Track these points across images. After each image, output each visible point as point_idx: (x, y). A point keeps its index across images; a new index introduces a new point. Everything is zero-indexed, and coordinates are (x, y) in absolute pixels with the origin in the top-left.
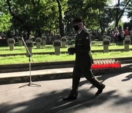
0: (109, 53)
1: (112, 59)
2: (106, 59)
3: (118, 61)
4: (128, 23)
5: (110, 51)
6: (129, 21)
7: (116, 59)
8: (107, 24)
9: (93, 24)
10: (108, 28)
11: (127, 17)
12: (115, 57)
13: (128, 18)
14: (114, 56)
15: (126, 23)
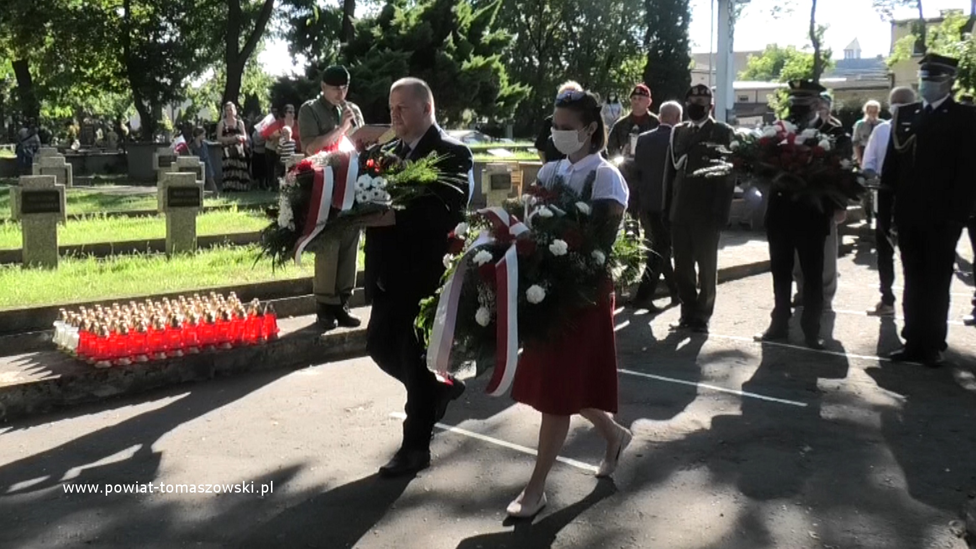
0: (203, 258)
1: (225, 292)
2: (188, 294)
3: (256, 302)
4: (300, 80)
5: (207, 243)
6: (301, 72)
7: (246, 293)
8: (177, 80)
9: (91, 80)
10: (183, 108)
11: (286, 44)
12: (239, 281)
13: (293, 50)
14: (234, 274)
15: (284, 81)
